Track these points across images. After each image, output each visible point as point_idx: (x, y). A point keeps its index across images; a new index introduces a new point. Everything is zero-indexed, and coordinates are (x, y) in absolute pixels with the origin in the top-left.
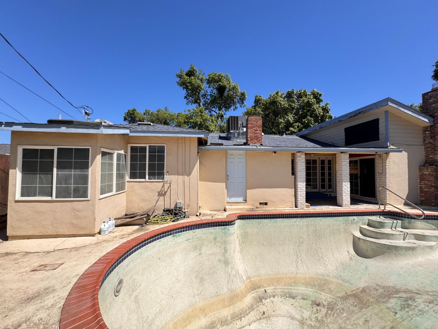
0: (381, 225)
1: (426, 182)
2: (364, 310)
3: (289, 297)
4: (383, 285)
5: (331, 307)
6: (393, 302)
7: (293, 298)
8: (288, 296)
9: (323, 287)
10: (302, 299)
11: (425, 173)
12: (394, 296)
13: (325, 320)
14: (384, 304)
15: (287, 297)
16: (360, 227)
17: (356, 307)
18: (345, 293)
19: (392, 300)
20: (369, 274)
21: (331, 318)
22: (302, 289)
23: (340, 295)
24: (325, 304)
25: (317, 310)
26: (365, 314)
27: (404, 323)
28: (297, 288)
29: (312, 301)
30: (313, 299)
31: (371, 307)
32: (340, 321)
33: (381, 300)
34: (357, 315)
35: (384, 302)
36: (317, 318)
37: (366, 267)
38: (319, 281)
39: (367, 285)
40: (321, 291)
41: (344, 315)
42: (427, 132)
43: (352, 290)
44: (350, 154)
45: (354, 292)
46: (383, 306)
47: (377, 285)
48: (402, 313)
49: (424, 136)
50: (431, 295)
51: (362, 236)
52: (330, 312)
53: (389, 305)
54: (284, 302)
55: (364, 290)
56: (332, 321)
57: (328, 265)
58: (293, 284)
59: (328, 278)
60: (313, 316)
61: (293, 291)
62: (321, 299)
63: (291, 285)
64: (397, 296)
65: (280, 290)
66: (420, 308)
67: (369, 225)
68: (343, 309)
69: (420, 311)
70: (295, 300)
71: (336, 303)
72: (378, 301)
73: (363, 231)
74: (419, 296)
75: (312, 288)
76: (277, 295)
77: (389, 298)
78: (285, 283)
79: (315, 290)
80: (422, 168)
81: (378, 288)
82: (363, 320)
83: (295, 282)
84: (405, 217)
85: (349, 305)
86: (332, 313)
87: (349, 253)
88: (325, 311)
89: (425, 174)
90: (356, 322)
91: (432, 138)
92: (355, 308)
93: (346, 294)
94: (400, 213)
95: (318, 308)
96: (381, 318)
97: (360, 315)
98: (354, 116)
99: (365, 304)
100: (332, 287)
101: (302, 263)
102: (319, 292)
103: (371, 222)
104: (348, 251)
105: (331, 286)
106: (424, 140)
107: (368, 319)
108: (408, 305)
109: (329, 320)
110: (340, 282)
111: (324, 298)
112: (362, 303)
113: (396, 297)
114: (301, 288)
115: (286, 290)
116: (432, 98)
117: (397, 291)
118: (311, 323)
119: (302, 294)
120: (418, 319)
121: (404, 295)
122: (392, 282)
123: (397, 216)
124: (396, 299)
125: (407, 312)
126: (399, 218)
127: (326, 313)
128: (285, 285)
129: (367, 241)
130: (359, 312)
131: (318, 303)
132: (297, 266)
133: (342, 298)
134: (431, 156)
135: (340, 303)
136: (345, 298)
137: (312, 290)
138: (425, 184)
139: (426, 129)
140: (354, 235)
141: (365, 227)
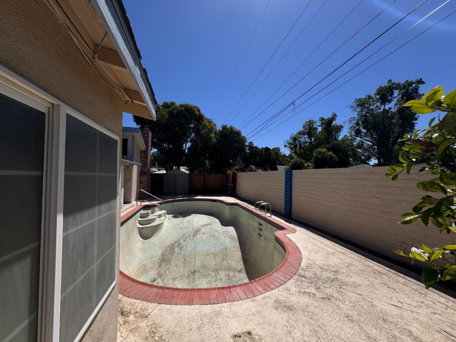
0: (147, 215)
1: (143, 185)
2: (171, 263)
4: (167, 246)
5: (160, 275)
6: (177, 250)
9: (146, 270)
11: (142, 179)
12: (174, 247)
16: (139, 220)
17: (167, 265)
18: (157, 263)
19: (175, 250)
20: (157, 246)
21: (165, 279)
23: (157, 266)
24: (156, 277)
25: (157, 283)
26: (173, 264)
27: (186, 254)
30: (150, 281)
31: (172, 259)
32: (169, 276)
33: (172, 253)
34: (171, 268)
35: (174, 253)
37: (153, 243)
38: (141, 268)
39: (161, 252)
40: (148, 273)
41: (168, 273)
42: (142, 154)
43: (158, 259)
46: (175, 255)
47: (165, 248)
48: (182, 252)
49: (141, 156)
50: (183, 238)
51: (140, 226)
52: (162, 278)
53: (176, 252)
55: (163, 255)
57: (137, 255)
59: (143, 263)
62: (152, 276)
64: (175, 247)
66: (184, 245)
67: (141, 217)
68: (165, 271)
69: (185, 246)
71: (160, 272)
72: (172, 255)
73: (140, 222)
74: (180, 241)
75: (143, 276)
77: (173, 250)
79: (145, 275)
80: (141, 176)
81: (166, 249)
82: (175, 267)
84: (152, 207)
85: (165, 267)
86: (163, 277)
88: (160, 280)
90: (174, 271)
91: (145, 158)
92: (168, 266)
93: (158, 263)
94: (152, 205)
96: (179, 260)
97: (172, 266)
99: (169, 260)
100: (149, 266)
102: (147, 274)
103: (142, 215)
104: (139, 240)
106: (141, 159)
107: (176, 264)
108: (181, 247)
109: (166, 281)
110: (150, 260)
112: (167, 261)
113: (175, 248)
117: (174, 245)
120: (187, 249)
121: (176, 245)
122: (168, 242)
123: (148, 207)
124: (176, 248)
125: (183, 250)
126: (148, 208)
127: (162, 280)
129: (148, 227)
130: (170, 265)
131: (153, 280)
132: (127, 268)
133: (159, 267)
134: (144, 169)
135: (161, 270)
136: (160, 265)
137: (144, 276)
139: (142, 152)
140: (138, 227)
141: (140, 219)
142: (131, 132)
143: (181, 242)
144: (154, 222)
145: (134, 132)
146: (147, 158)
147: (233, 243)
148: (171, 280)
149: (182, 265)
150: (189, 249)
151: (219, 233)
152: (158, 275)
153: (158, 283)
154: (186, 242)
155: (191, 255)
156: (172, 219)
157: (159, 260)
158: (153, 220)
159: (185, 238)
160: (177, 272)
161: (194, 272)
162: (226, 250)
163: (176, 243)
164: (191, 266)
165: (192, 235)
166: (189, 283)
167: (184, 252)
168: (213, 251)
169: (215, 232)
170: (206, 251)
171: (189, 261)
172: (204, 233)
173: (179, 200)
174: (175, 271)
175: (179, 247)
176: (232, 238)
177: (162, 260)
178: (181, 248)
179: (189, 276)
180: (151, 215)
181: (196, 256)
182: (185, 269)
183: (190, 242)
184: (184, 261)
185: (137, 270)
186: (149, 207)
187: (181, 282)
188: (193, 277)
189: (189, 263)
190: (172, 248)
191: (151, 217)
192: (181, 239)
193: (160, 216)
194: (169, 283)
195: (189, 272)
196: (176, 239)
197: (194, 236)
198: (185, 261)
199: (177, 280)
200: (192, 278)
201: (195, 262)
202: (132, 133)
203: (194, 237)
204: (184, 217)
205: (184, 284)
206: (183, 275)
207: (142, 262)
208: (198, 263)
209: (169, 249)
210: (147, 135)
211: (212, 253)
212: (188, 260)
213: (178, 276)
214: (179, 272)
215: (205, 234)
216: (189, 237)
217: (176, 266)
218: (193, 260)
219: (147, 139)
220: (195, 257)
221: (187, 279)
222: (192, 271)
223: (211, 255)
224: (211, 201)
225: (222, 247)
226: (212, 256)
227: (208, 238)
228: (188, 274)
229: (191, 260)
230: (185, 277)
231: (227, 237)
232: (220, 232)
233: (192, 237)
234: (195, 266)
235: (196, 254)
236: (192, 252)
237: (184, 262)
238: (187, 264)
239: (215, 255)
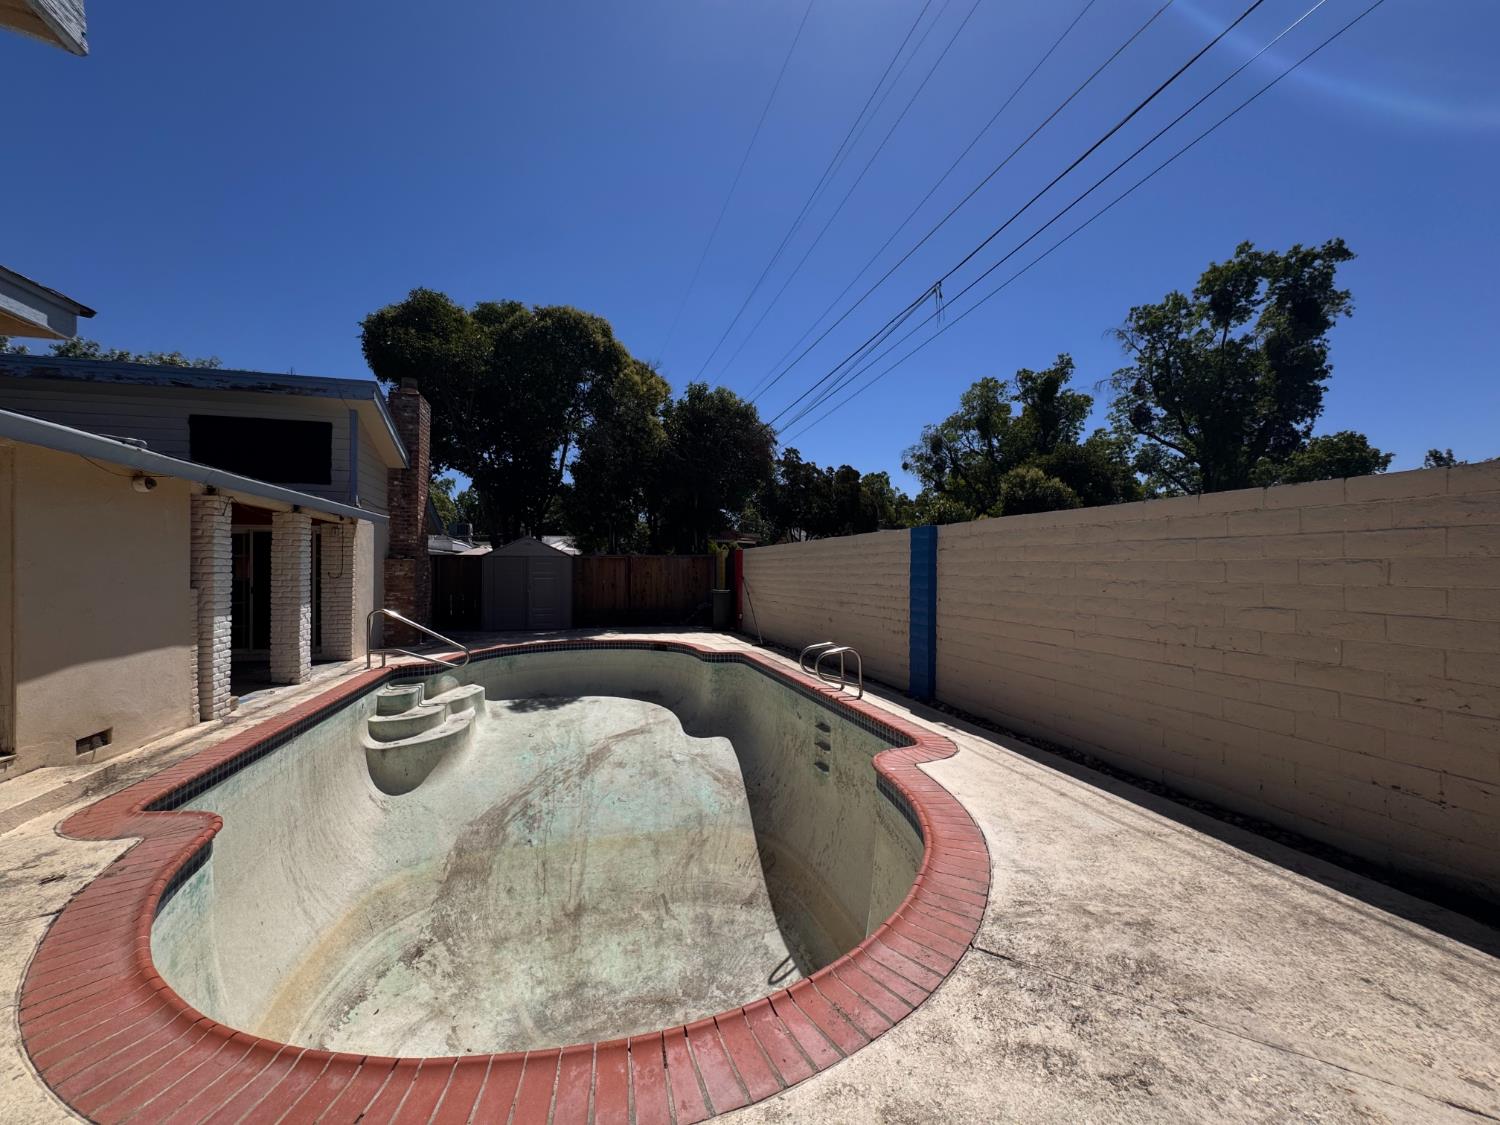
0: (407, 702)
1: (399, 594)
2: (490, 880)
3: (352, 1008)
4: (478, 817)
5: (442, 931)
6: (515, 830)
7: (362, 997)
8: (346, 1008)
9: (388, 914)
10: (379, 977)
11: (396, 574)
12: (506, 820)
13: (459, 959)
14: (506, 844)
15: (348, 1013)
16: (370, 723)
17: (476, 887)
18: (435, 884)
19: (509, 829)
20: (441, 817)
21: (463, 946)
22: (357, 960)
23: (433, 896)
24: (428, 938)
25: (429, 962)
26: (498, 884)
27: (548, 844)
28: (345, 970)
29: (400, 960)
30: (399, 954)
31: (495, 867)
32: (480, 934)
33: (497, 841)
34: (490, 898)
35: (504, 841)
36: (446, 975)
37: (426, 808)
38: (369, 907)
39: (455, 837)
40: (394, 924)
41: (474, 919)
42: (396, 483)
43: (442, 867)
44: (313, 519)
45: (449, 867)
46: (507, 848)
47: (471, 824)
48: (535, 835)
49: (391, 490)
50: (540, 784)
51: (377, 742)
52: (450, 940)
53: (513, 839)
54: (355, 1029)
55: (460, 851)
56: (469, 949)
57: (357, 855)
58: (329, 970)
59: (378, 886)
60: (438, 978)
61: (344, 985)
62: (412, 936)
63: (329, 975)
64: (509, 817)
65: (318, 1017)
66: (545, 810)
67: (380, 713)
68: (463, 912)
69: (548, 814)
70: (370, 998)
71: (443, 917)
72: (496, 849)
73: (377, 729)
74: (530, 796)
75: (373, 937)
76: (323, 1035)
77: (503, 829)
78: (310, 987)
79: (382, 934)
80: (392, 562)
81: (475, 828)
82: (503, 895)
83: (330, 962)
84: (427, 673)
85: (464, 895)
86: (455, 936)
87: (373, 800)
88: (444, 948)
89: (398, 577)
90: (500, 909)
91: (404, 496)
92: (477, 892)
93: (440, 882)
94: (428, 667)
95: (426, 957)
96: (523, 866)
97: (493, 893)
99: (484, 870)
100: (403, 895)
101: (311, 892)
102: (392, 929)
103: (383, 702)
104: (370, 797)
105: (400, 897)
106: (390, 500)
107: (508, 885)
108: (531, 817)
109: (465, 953)
110: (407, 872)
111: (414, 930)
112: (476, 873)
113: (509, 821)
114: (353, 960)
115: (331, 1001)
116: (408, 410)
117: (504, 811)
118: (448, 994)
119: (368, 970)
120: (555, 825)
121: (514, 809)
122: (484, 802)
123: (411, 675)
124: (512, 823)
125: (539, 827)
126: (416, 678)
127: (448, 950)
128: (317, 992)
129: (405, 747)
130: (488, 889)
131: (413, 950)
132: (305, 912)
133: (441, 897)
134: (402, 537)
135: (449, 908)
136: (446, 892)
137: (375, 939)
138: (397, 599)
139: (393, 474)
140: (367, 749)
141: (376, 719)
142: (341, 397)
143: (535, 798)
144: (431, 727)
145: (355, 397)
146: (414, 497)
147: (724, 796)
148: (485, 949)
149: (533, 886)
150: (563, 823)
151: (674, 761)
152: (434, 929)
153: (434, 962)
154: (550, 798)
155: (570, 848)
156: (507, 714)
157: (445, 869)
158: (429, 721)
159: (550, 783)
160: (513, 913)
161: (577, 914)
162: (700, 824)
163: (511, 804)
164: (567, 888)
165: (575, 772)
166: (555, 958)
167: (543, 837)
168: (652, 830)
169: (661, 757)
170: (627, 829)
171: (561, 870)
172: (621, 765)
173: (534, 646)
174: (502, 911)
175: (524, 821)
176: (721, 777)
177: (457, 872)
178: (530, 821)
179: (555, 930)
180: (424, 702)
181: (588, 851)
182: (545, 900)
183: (568, 798)
184: (540, 870)
185: (350, 917)
186: (416, 674)
187: (525, 952)
188: (571, 931)
189: (561, 878)
190: (495, 823)
191: (417, 711)
192: (536, 786)
193: (457, 706)
194: (477, 958)
195: (559, 914)
196: (513, 788)
197: (583, 774)
198: (545, 870)
199: (510, 945)
200: (566, 935)
201: (582, 874)
202: (347, 401)
203: (584, 778)
204: (552, 705)
205: (535, 961)
206: (534, 924)
207: (375, 881)
208: (593, 876)
209: (483, 828)
210: (414, 411)
211: (649, 837)
212: (556, 866)
213: (515, 928)
214: (519, 914)
215: (624, 767)
216: (564, 781)
217: (510, 891)
218: (576, 867)
219: (411, 427)
220: (585, 852)
221: (548, 939)
222: (571, 907)
223: (643, 844)
224: (651, 649)
225: (685, 812)
226: (647, 848)
227: (634, 780)
228: (555, 921)
229: (567, 867)
230: (540, 934)
231: (707, 776)
232: (678, 757)
233: (576, 779)
234: (584, 887)
235: (586, 840)
236: (571, 836)
237: (541, 876)
238: (552, 881)
239: (657, 844)
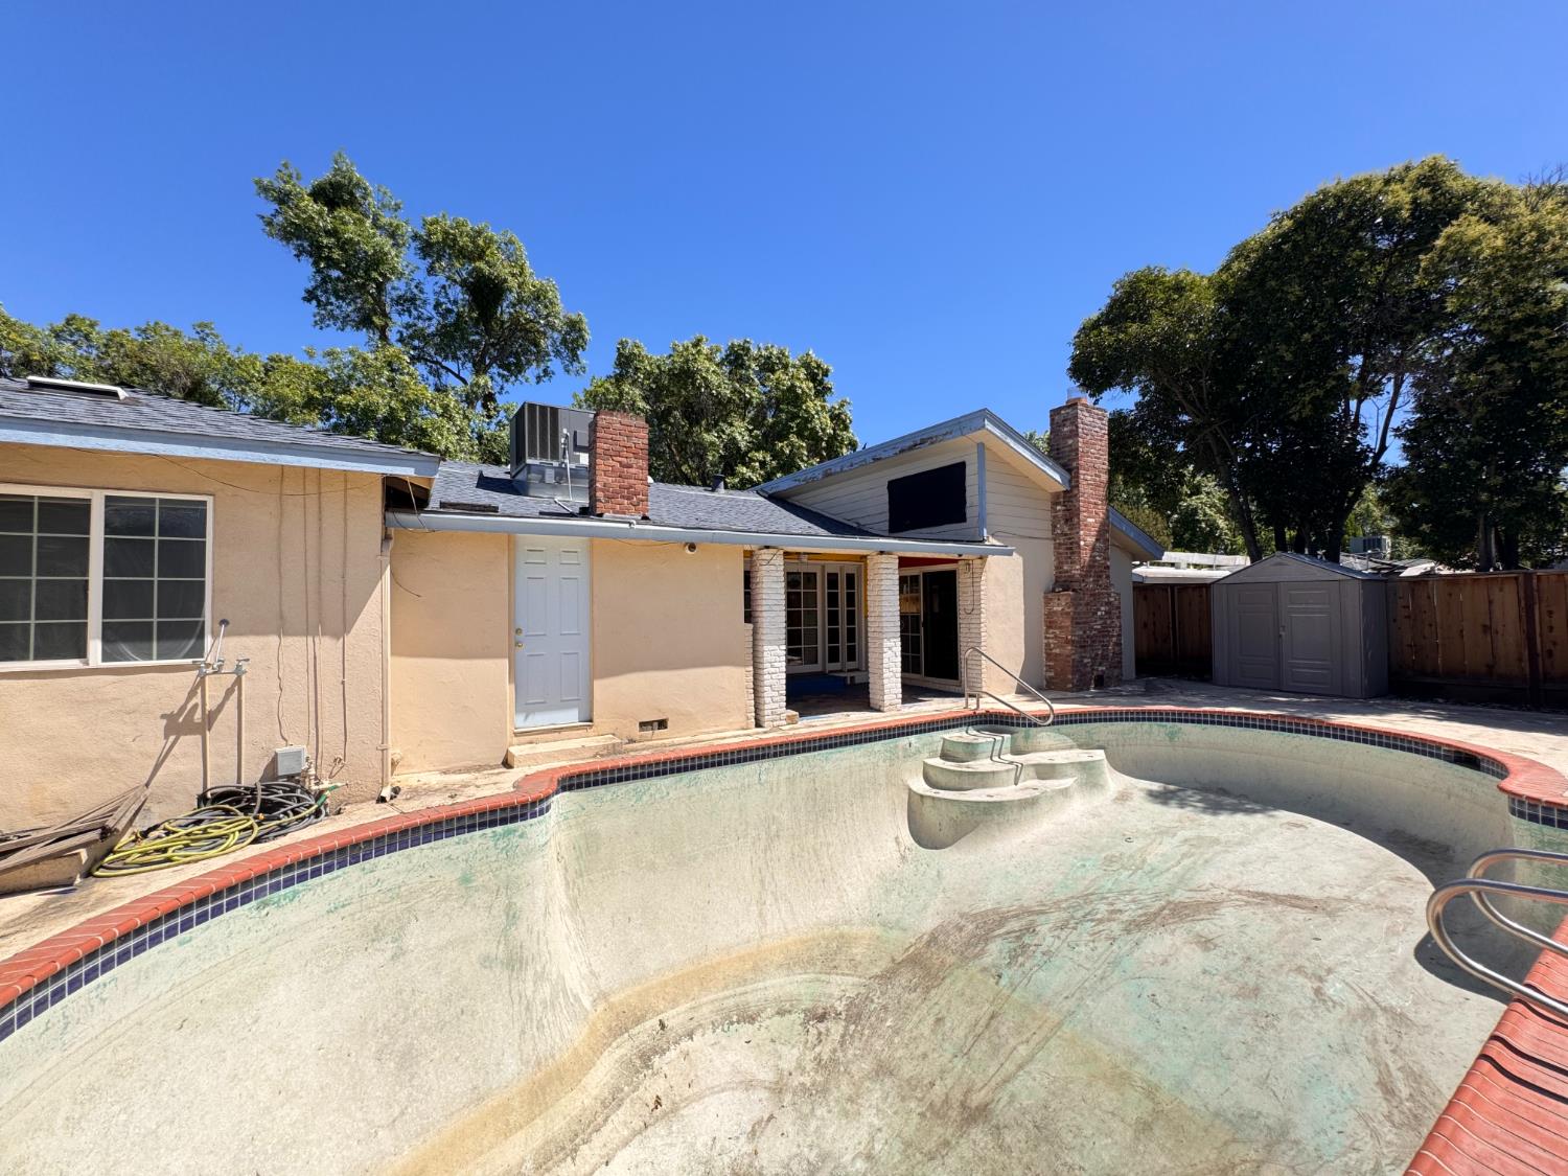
1: (1057, 632)
2: (933, 992)
3: (738, 1022)
4: (973, 912)
5: (855, 1014)
6: (996, 950)
7: (752, 1020)
8: (735, 1018)
9: (833, 960)
10: (778, 1013)
11: (1054, 609)
12: (997, 932)
13: (841, 1055)
14: (977, 962)
15: (732, 1023)
16: (925, 764)
17: (915, 990)
18: (889, 960)
19: (991, 946)
20: (944, 891)
21: (856, 1044)
22: (779, 985)
23: (877, 971)
24: (840, 1009)
25: (820, 1034)
26: (936, 1004)
27: (1015, 995)
28: (761, 985)
29: (804, 1011)
30: (807, 1004)
31: (948, 981)
32: (878, 1045)
33: (969, 953)
34: (918, 1012)
35: (976, 956)
36: (818, 1060)
37: (939, 874)
38: (823, 943)
39: (939, 922)
40: (829, 974)
41: (888, 1024)
42: (1059, 508)
43: (907, 946)
44: (901, 559)
45: (912, 949)
46: (974, 967)
47: (962, 915)
48: (1010, 973)
49: (1054, 517)
50: (1065, 909)
51: (929, 788)
52: (852, 1027)
53: (987, 960)
54: (724, 1042)
55: (933, 939)
56: (858, 1052)
57: (848, 889)
58: (750, 976)
59: (845, 929)
60: (810, 1056)
61: (750, 997)
62: (831, 996)
63: (745, 980)
64: (1002, 931)
65: (711, 1007)
66: (1044, 947)
67: (945, 756)
68: (885, 1008)
69: (1044, 954)
70: (757, 1024)
71: (867, 998)
72: (963, 959)
73: (931, 773)
74: (1043, 918)
75: (806, 973)
76: (700, 1025)
77: (987, 941)
78: (724, 979)
79: (813, 976)
80: (1050, 596)
81: (963, 922)
82: (931, 1020)
83: (754, 969)
84: (1019, 724)
85: (899, 991)
86: (859, 1028)
87: (898, 843)
88: (841, 1031)
89: (1055, 612)
90: (915, 1033)
91: (1067, 521)
92: (914, 995)
93: (893, 960)
95: (822, 1027)
96: (971, 1002)
97: (924, 1009)
98: (911, 448)
99: (936, 977)
100: (858, 951)
101: (776, 900)
102: (823, 977)
103: (948, 747)
104: (897, 838)
105: (855, 951)
106: (1054, 527)
107: (944, 1012)
108: (1024, 947)
109: (851, 1052)
110: (878, 930)
111: (837, 993)
112: (929, 974)
113: (999, 935)
114: (774, 982)
115: (731, 1002)
116: (1068, 423)
117: (1003, 920)
118: (802, 1079)
119: (778, 1000)
120: (1041, 974)
121: (1014, 925)
122: (992, 897)
124: (999, 941)
125: (1022, 965)
126: (1005, 728)
127: (843, 1036)
128: (726, 987)
129: (939, 799)
130: (923, 1001)
131: (820, 1011)
132: (761, 914)
133: (881, 977)
134: (1065, 568)
135: (878, 993)
136: (887, 977)
137: (805, 976)
138: (1056, 637)
139: (1056, 499)
140: (911, 791)
141: (938, 762)
142: (963, 435)
143: (1046, 924)
144: (984, 787)
145: (973, 430)
146: (1076, 520)
147: (1375, 1134)
148: (867, 1065)
149: (962, 1034)
150: (1053, 979)
151: (1318, 992)
152: (849, 1007)
153: (823, 1037)
154: (1063, 934)
155: (1034, 1019)
156: (1139, 800)
157: (907, 949)
159: (1079, 914)
160: (918, 1052)
161: (976, 1116)
162: (1269, 1147)
163: (1017, 916)
164: (991, 1071)
165: (1125, 917)
166: (908, 1145)
167: (1017, 981)
168: (1166, 1084)
169: (1300, 970)
170: (1127, 1052)
171: (1003, 1040)
172: (1206, 944)
174: (915, 1039)
175: (1012, 946)
176: (1405, 1092)
177: (914, 961)
178: (1019, 951)
179: (936, 1112)
180: (1010, 757)
181: (1052, 1042)
182: (959, 1063)
183: (1083, 949)
184: (983, 1022)
185: (803, 942)
187: (890, 1107)
188: (950, 1131)
189: (995, 1049)
190: (987, 926)
191: (982, 765)
192: (1059, 909)
193: (1046, 772)
194: (854, 1069)
195: (957, 1095)
196: (1029, 899)
197: (1133, 926)
198: (987, 1026)
199: (888, 1082)
200: (940, 1130)
201: (1020, 1067)
203: (1129, 932)
204: (1215, 808)
205: (889, 1126)
206: (926, 1082)
207: (846, 923)
208: (1030, 1083)
209: (971, 927)
210: (1072, 423)
211: (1151, 1092)
212: (1003, 1030)
213: (907, 1070)
214: (925, 1056)
215: (1207, 949)
216: (1100, 921)
217: (939, 1021)
218: (1023, 1050)
219: (1070, 442)
220: (1047, 1039)
221: (922, 1115)
222: (976, 1099)
223: (1134, 1095)
224: (1447, 758)
225: (1254, 1100)
226: (1136, 1108)
227: (1206, 981)
228: (946, 1101)
229: (1012, 1042)
230: (921, 1100)
231: (1364, 1063)
232: (1333, 989)
233: (1116, 927)
234: (1010, 1087)
235: (1060, 1025)
236: (1048, 1004)
237: (979, 1030)
238: (983, 1045)
239: (1157, 1113)
